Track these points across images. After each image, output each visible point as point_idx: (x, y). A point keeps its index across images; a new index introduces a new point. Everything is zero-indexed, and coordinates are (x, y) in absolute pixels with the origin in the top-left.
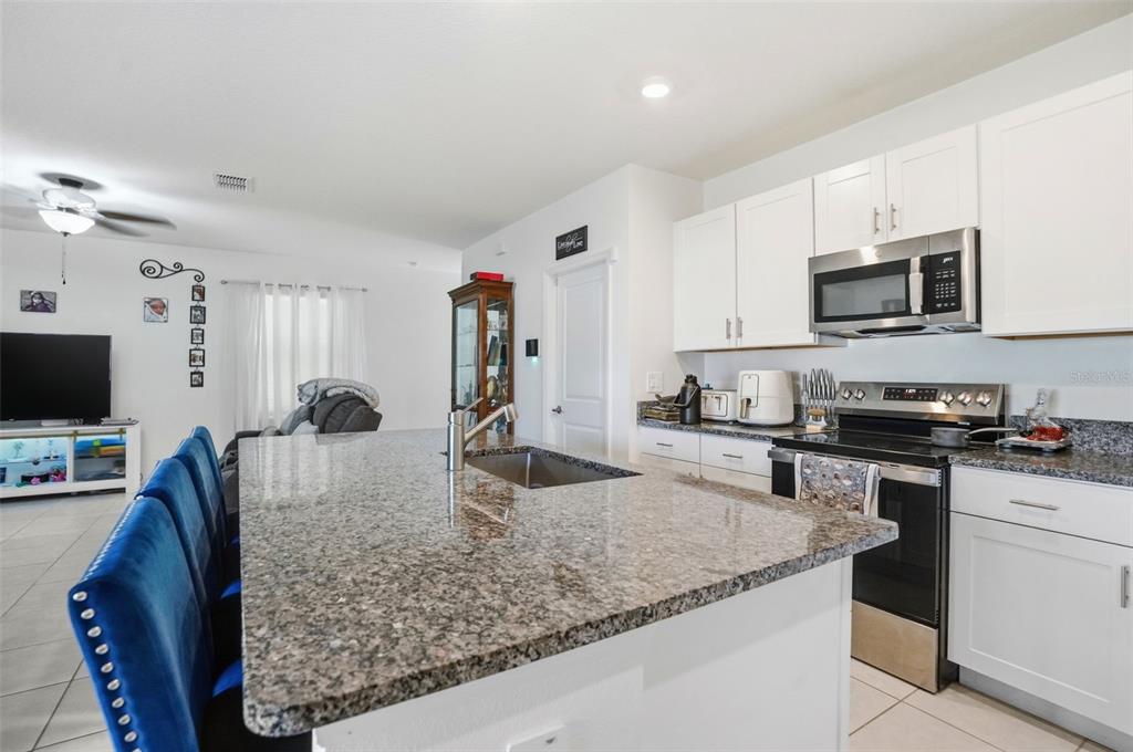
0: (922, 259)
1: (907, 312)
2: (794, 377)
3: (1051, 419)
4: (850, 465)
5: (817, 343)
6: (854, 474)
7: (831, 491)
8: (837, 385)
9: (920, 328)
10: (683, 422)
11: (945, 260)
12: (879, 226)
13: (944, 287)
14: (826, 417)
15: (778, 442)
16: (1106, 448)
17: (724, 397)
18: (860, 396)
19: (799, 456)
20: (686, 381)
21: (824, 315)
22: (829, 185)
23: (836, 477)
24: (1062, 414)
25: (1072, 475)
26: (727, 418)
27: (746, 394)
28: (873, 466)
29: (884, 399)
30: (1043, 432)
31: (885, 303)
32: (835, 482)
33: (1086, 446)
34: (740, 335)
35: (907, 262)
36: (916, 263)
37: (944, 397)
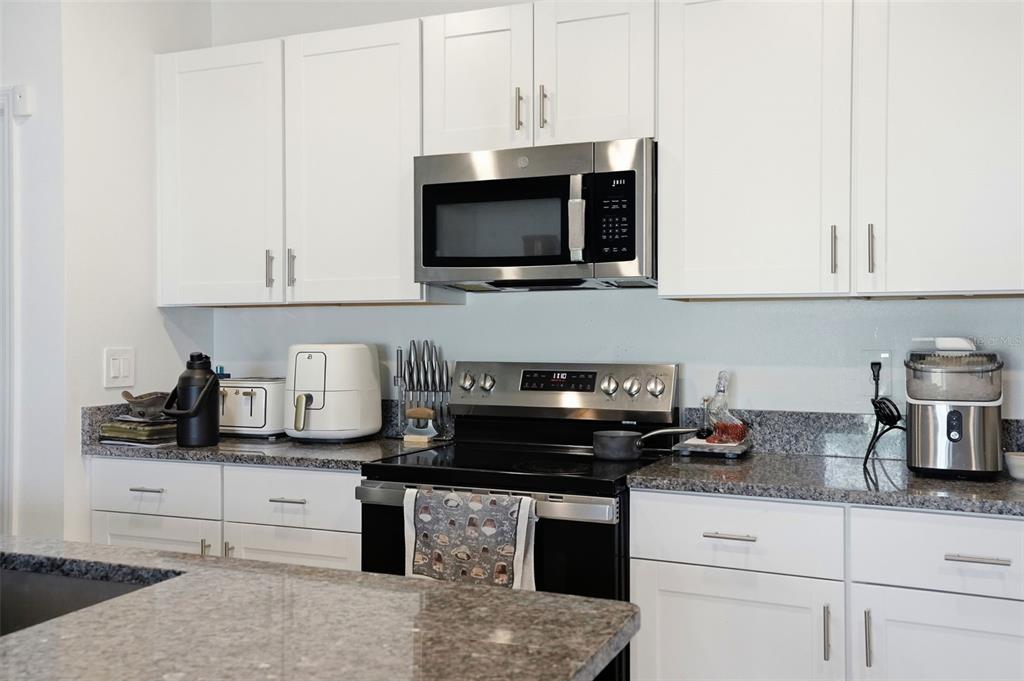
0: (585, 177)
1: (564, 257)
2: (381, 353)
3: (731, 411)
4: (493, 502)
5: (424, 300)
6: (500, 516)
7: (464, 548)
8: (451, 368)
9: (579, 282)
10: (184, 443)
11: (616, 182)
12: (523, 120)
13: (614, 223)
14: (435, 420)
15: (370, 471)
16: (788, 447)
17: (260, 393)
18: (488, 385)
19: (410, 494)
20: (190, 366)
21: (438, 254)
22: (446, 38)
23: (472, 523)
24: (741, 404)
25: (772, 492)
26: (265, 431)
27: (303, 387)
28: (527, 501)
29: (522, 389)
30: (725, 431)
31: (528, 241)
32: (470, 532)
33: (767, 446)
34: (292, 281)
35: (566, 180)
36: (576, 182)
37: (605, 385)
